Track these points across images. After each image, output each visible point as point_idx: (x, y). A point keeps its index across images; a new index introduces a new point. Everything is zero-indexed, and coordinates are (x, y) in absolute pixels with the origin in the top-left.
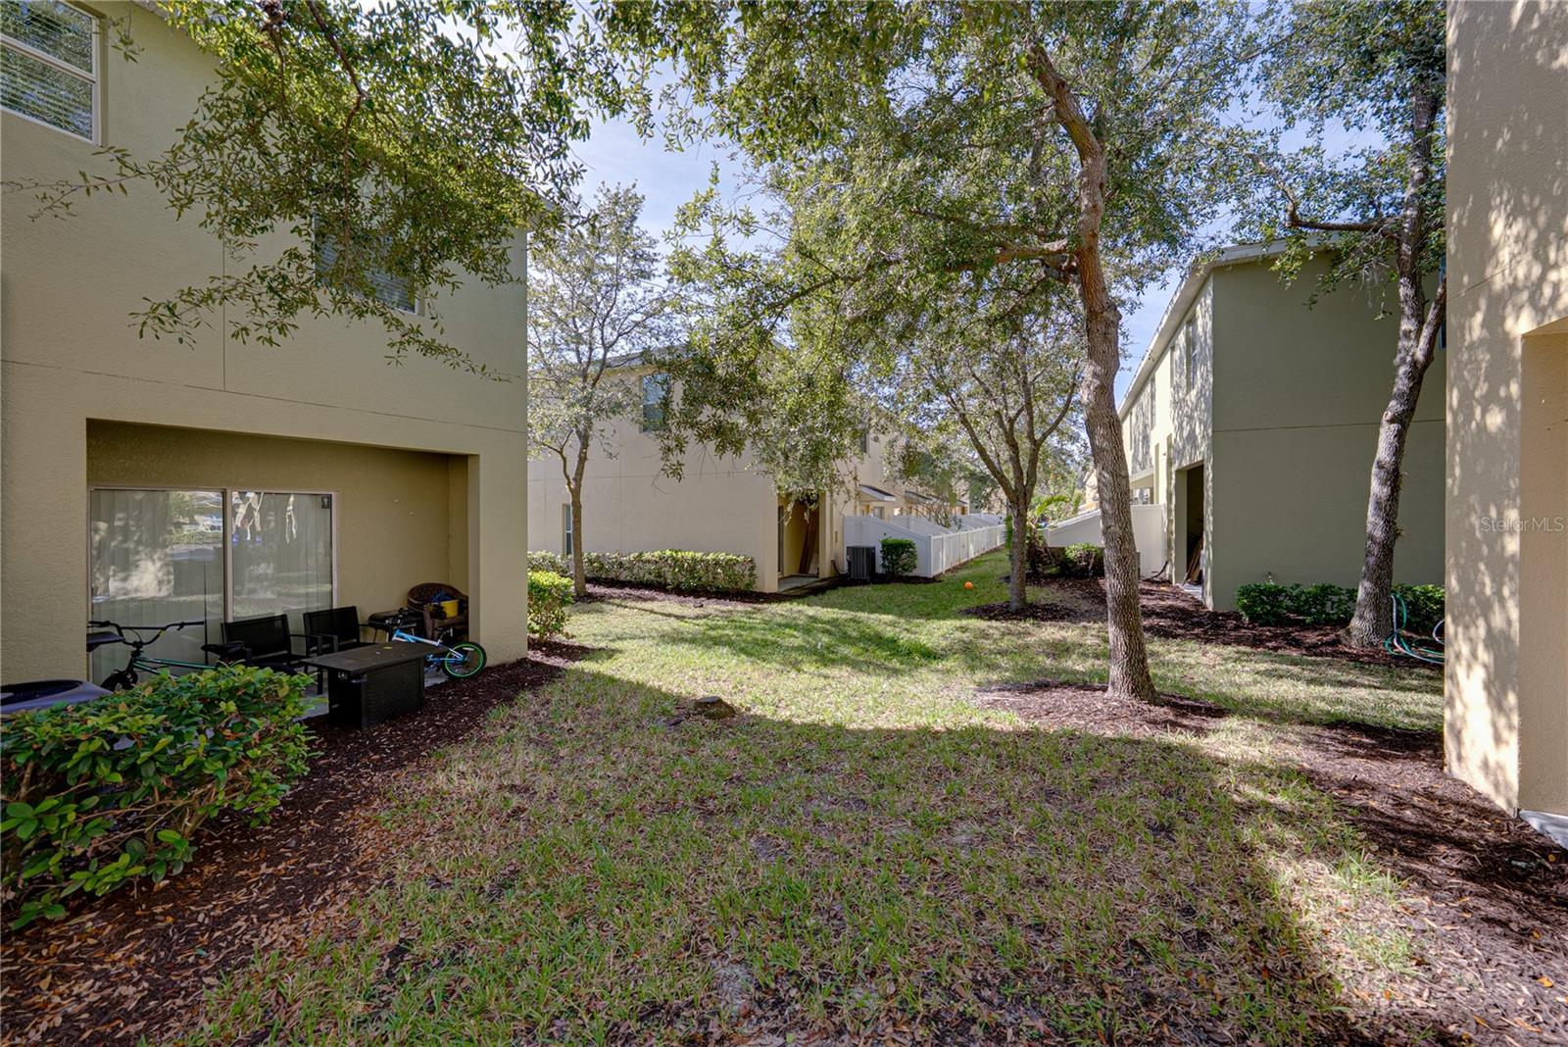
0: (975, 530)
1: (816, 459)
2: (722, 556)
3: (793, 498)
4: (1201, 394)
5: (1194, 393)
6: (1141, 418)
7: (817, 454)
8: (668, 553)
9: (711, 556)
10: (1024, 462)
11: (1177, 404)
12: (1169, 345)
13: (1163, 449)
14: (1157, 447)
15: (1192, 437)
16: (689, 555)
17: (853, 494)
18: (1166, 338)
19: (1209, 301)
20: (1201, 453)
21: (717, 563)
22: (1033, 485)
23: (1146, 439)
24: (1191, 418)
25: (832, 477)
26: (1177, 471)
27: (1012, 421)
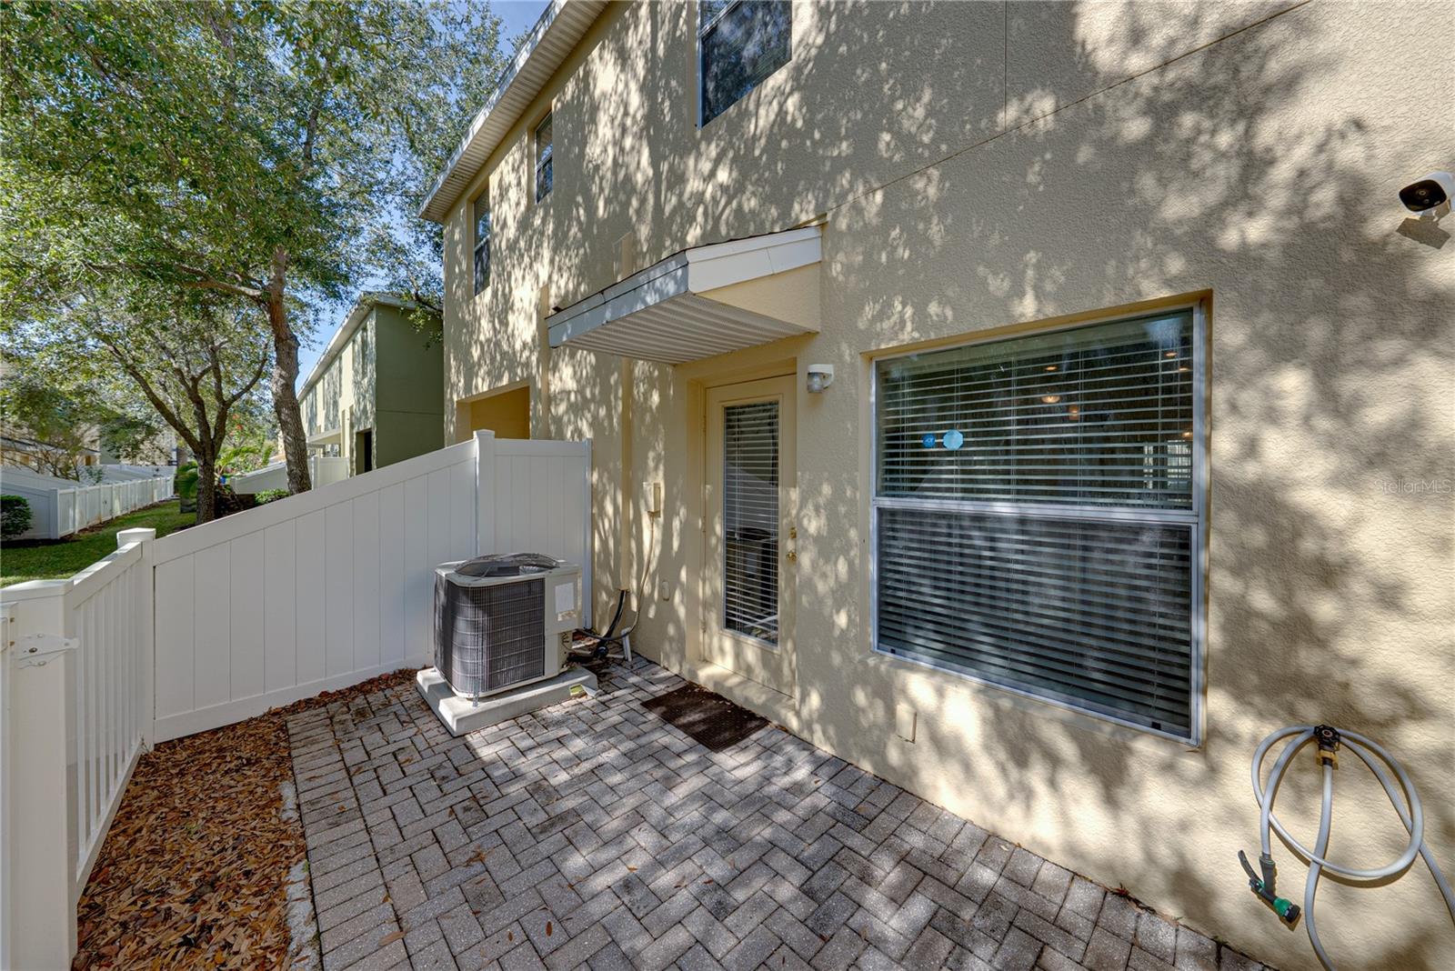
0: (121, 484)
4: (369, 381)
5: (366, 380)
6: (332, 386)
10: (212, 418)
11: (357, 384)
12: (350, 338)
13: (348, 415)
14: (344, 412)
15: (365, 411)
18: (349, 332)
19: (374, 323)
20: (369, 423)
22: (221, 439)
23: (336, 403)
24: (364, 397)
26: (357, 433)
27: (195, 380)
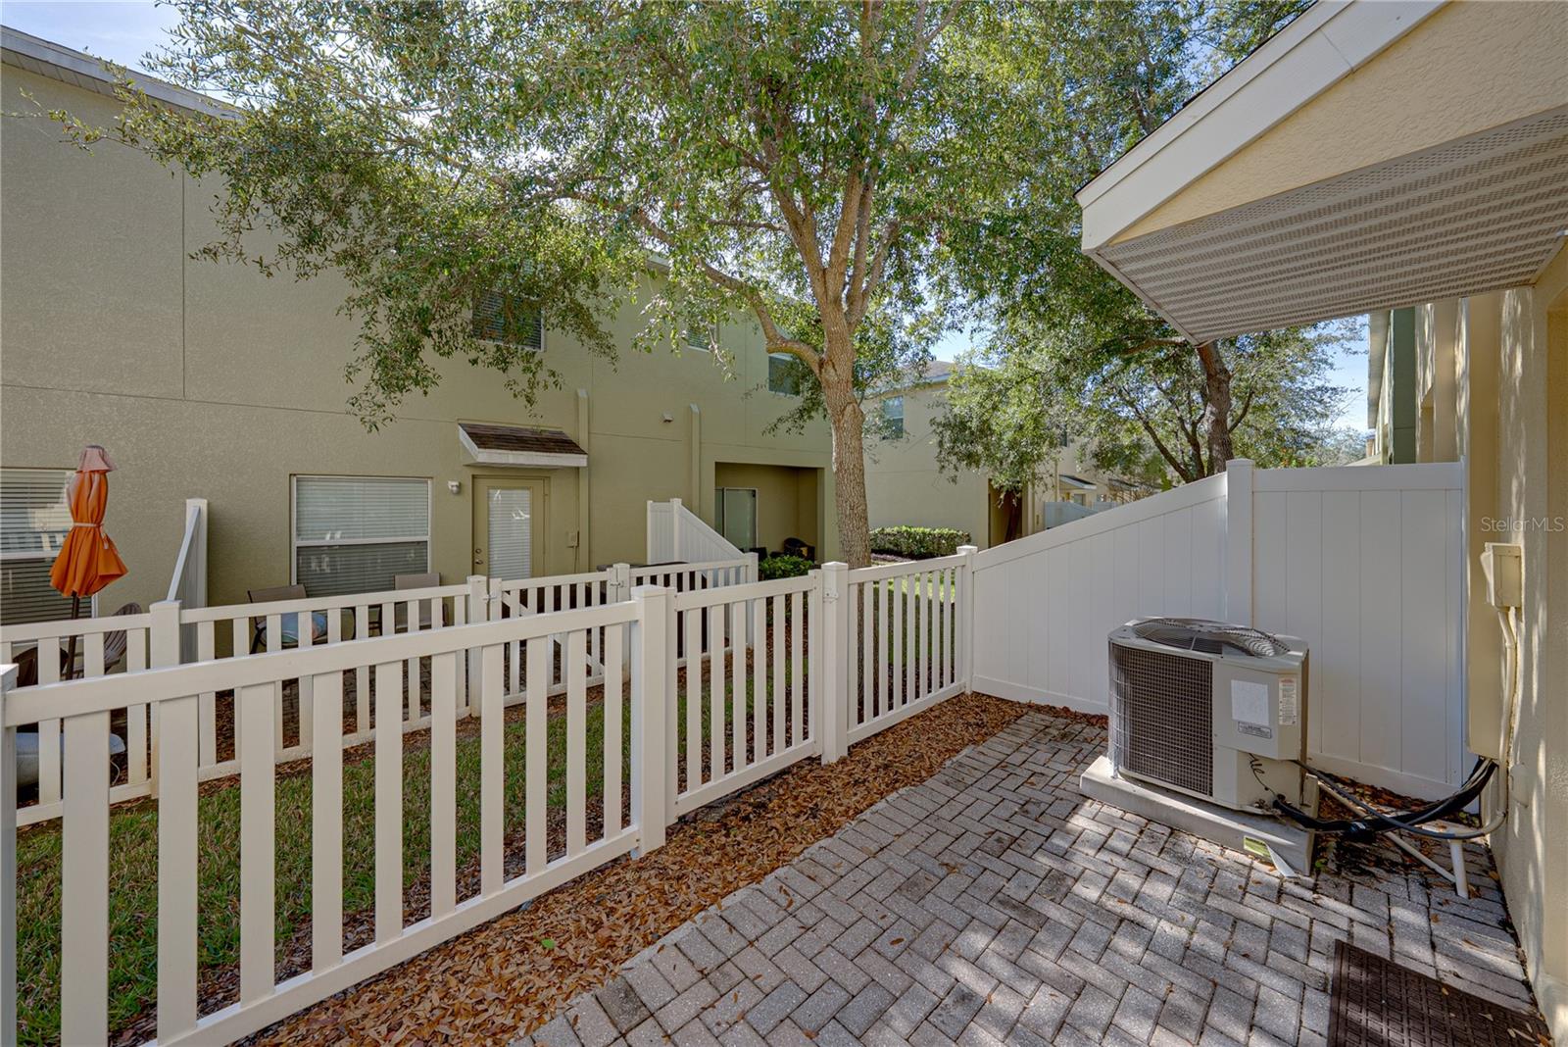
1: (1021, 463)
2: (946, 531)
3: (1005, 489)
7: (1023, 460)
8: (904, 528)
9: (937, 531)
16: (920, 530)
17: (1050, 486)
21: (941, 536)
25: (1034, 474)
27: (1194, 424)
